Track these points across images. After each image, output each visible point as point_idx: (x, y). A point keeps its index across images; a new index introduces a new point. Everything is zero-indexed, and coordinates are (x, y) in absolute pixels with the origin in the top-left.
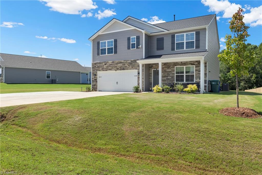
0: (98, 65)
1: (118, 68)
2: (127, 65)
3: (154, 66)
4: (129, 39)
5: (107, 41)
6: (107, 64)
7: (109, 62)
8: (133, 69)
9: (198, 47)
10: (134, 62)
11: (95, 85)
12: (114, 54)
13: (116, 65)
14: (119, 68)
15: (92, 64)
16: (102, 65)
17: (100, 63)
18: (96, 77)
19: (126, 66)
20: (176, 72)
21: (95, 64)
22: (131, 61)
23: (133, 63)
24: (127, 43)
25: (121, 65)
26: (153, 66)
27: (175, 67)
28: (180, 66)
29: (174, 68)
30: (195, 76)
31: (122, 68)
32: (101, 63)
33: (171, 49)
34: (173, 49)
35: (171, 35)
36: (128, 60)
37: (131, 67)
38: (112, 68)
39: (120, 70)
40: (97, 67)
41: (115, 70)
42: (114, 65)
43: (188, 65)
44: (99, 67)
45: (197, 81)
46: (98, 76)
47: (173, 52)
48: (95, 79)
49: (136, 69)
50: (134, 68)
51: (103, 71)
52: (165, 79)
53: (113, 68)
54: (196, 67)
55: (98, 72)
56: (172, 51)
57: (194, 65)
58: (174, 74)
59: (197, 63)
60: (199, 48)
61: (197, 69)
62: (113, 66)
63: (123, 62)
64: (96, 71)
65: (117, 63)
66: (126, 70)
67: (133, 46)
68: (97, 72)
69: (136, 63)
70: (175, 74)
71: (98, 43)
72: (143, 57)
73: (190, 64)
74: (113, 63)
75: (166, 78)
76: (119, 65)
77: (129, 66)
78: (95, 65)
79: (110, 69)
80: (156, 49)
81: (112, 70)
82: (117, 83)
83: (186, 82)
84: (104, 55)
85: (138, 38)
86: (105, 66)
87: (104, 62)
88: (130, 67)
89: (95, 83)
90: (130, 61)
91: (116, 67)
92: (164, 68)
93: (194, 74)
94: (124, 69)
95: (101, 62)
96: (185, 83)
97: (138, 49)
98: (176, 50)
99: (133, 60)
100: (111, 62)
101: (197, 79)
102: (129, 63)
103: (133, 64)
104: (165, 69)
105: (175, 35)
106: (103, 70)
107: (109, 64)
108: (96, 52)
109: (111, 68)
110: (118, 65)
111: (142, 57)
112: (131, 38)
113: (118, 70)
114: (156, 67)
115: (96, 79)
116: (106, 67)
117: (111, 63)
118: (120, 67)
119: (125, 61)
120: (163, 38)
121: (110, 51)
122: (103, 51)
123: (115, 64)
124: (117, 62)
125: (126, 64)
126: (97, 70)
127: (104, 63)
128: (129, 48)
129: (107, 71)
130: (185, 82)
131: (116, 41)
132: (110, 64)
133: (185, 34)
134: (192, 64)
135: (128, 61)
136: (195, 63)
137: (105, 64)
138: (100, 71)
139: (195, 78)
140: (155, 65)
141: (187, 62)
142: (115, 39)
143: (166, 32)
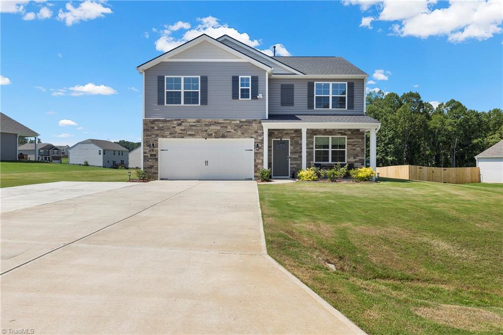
0: (161, 125)
1: (210, 133)
2: (232, 129)
3: (276, 133)
4: (235, 80)
5: (182, 77)
6: (183, 124)
7: (189, 121)
8: (245, 137)
9: (351, 106)
10: (246, 124)
11: (151, 167)
12: (201, 104)
13: (206, 128)
14: (213, 135)
15: (144, 122)
16: (170, 125)
17: (165, 121)
18: (155, 149)
19: (228, 130)
20: (316, 146)
21: (153, 122)
22: (241, 122)
23: (244, 126)
24: (231, 87)
25: (218, 128)
26: (274, 133)
27: (315, 136)
28: (324, 135)
29: (313, 138)
30: (347, 152)
31: (221, 135)
32: (169, 121)
33: (307, 106)
34: (310, 106)
35: (307, 83)
36: (235, 120)
37: (240, 134)
38: (195, 132)
39: (216, 138)
40: (158, 130)
41: (203, 138)
42: (201, 128)
43: (336, 135)
44: (163, 130)
45: (349, 160)
46: (159, 149)
47: (310, 111)
48: (151, 155)
49: (252, 137)
50: (247, 135)
51: (174, 137)
52: (297, 157)
53: (198, 132)
54: (348, 139)
55: (160, 140)
56: (308, 109)
57: (345, 135)
58: (313, 148)
59: (350, 133)
60: (353, 109)
61: (350, 142)
62: (198, 128)
63: (222, 123)
64: (156, 138)
65: (207, 123)
66: (229, 138)
67: (245, 94)
68: (157, 140)
69: (249, 125)
70: (315, 149)
71: (161, 80)
72: (265, 115)
73: (339, 133)
74: (198, 123)
75: (298, 154)
76: (213, 127)
77: (235, 130)
78: (153, 125)
79: (191, 135)
80: (280, 103)
81: (195, 138)
82: (207, 162)
83: (332, 161)
84: (175, 105)
85: (255, 80)
86: (178, 129)
87: (176, 120)
88: (237, 132)
89: (150, 164)
90: (238, 122)
91: (206, 131)
92: (294, 137)
93: (346, 150)
94: (223, 136)
95: (167, 119)
96: (331, 164)
97: (255, 101)
98: (316, 108)
99: (244, 120)
100: (194, 120)
101: (349, 158)
102: (236, 125)
103: (244, 128)
104: (295, 139)
105: (314, 83)
106: (173, 135)
107: (188, 124)
108: (155, 98)
109: (193, 133)
110: (210, 128)
111: (263, 116)
112: (241, 78)
113: (211, 138)
114: (280, 135)
115: (155, 155)
116: (182, 130)
117: (194, 122)
118: (216, 132)
119: (227, 121)
120: (293, 85)
121: (191, 98)
122: (174, 98)
123: (203, 125)
124: (209, 122)
125: (229, 127)
126: (157, 135)
127: (175, 122)
128: (235, 96)
129: (183, 137)
130: (330, 162)
131: (204, 80)
132: (191, 124)
133: (331, 83)
134: (342, 134)
135: (233, 122)
136: (347, 133)
137: (180, 125)
138: (163, 137)
139: (348, 156)
140: (277, 131)
141: (334, 130)
142: (203, 75)
143: (301, 76)
